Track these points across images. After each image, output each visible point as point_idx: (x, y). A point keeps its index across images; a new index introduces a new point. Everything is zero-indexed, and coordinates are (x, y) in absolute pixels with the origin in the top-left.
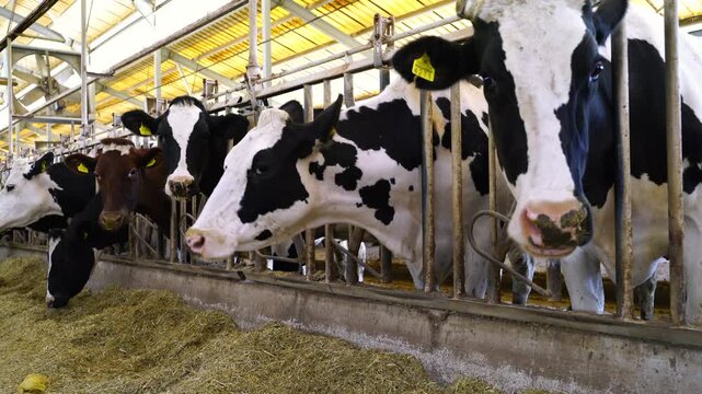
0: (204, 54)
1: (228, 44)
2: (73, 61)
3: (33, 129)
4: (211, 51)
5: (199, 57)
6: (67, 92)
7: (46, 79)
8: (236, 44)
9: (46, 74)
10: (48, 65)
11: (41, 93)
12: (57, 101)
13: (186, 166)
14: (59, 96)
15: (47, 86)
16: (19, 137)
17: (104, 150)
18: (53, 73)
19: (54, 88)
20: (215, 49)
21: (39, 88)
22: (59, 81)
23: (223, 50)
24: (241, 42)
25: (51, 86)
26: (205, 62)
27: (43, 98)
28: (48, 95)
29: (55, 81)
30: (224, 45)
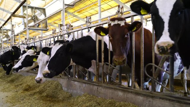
0: (76, 11)
1: (84, 7)
2: (42, 11)
3: (24, 35)
4: (78, 10)
5: (74, 12)
6: (41, 21)
7: (34, 16)
8: (86, 7)
9: (34, 15)
10: (35, 12)
11: (32, 21)
12: (38, 23)
13: (168, 34)
14: (38, 22)
15: (35, 19)
16: (20, 37)
17: (112, 24)
18: (36, 14)
19: (37, 19)
20: (79, 9)
21: (32, 19)
22: (38, 17)
23: (82, 9)
24: (88, 7)
25: (35, 18)
26: (76, 14)
27: (33, 22)
28: (35, 21)
29: (37, 17)
30: (82, 8)
